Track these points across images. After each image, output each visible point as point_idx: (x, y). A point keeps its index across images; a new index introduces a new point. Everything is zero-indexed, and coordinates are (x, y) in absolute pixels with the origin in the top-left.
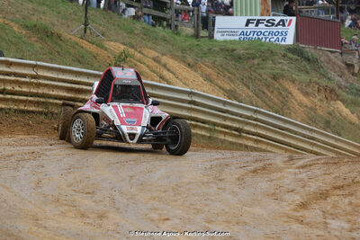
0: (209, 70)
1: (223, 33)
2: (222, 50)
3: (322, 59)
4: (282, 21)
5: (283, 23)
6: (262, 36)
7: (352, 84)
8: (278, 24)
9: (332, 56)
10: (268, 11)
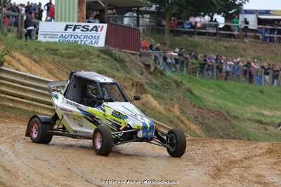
0: (51, 65)
1: (45, 36)
2: (47, 49)
3: (126, 60)
4: (96, 27)
5: (96, 29)
6: (78, 39)
7: (151, 81)
8: (92, 30)
9: (133, 57)
10: (83, 18)
